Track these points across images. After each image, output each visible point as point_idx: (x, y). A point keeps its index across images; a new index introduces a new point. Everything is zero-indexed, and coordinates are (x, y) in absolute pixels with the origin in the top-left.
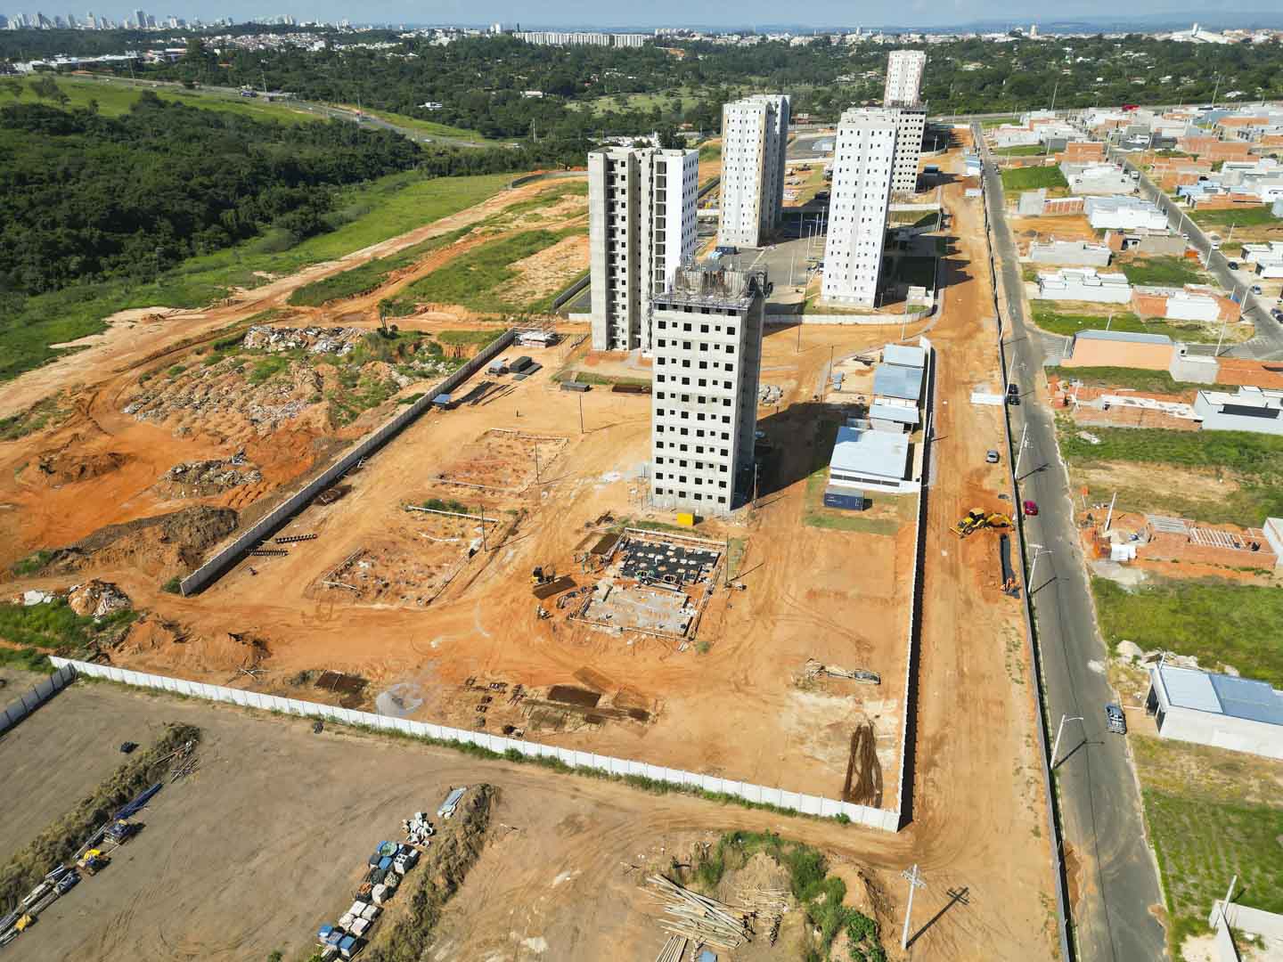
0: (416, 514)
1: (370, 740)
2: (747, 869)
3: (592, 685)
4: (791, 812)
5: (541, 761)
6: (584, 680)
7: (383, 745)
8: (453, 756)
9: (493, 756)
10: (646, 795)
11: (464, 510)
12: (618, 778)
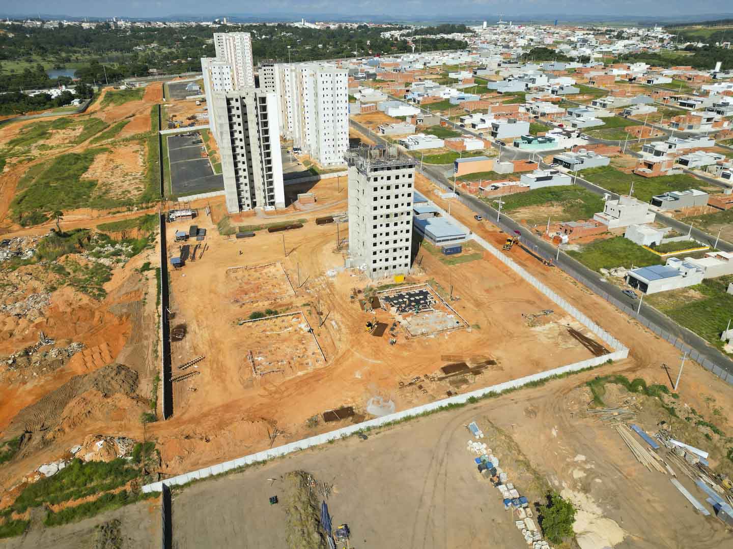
0: (247, 324)
1: (398, 428)
2: (607, 392)
3: (455, 361)
4: (591, 368)
5: (485, 396)
6: (449, 360)
7: (407, 426)
8: (445, 414)
9: (463, 405)
10: (538, 388)
11: (276, 313)
12: (521, 388)
